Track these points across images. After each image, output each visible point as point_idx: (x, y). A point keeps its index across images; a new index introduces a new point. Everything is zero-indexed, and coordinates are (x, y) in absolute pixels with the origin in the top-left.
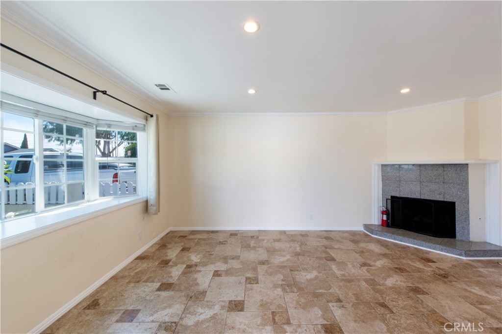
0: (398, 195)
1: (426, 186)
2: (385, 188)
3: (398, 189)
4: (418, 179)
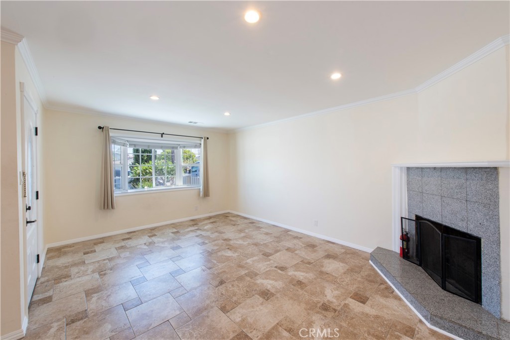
0: (421, 215)
2: (410, 202)
3: (422, 205)
4: (439, 191)
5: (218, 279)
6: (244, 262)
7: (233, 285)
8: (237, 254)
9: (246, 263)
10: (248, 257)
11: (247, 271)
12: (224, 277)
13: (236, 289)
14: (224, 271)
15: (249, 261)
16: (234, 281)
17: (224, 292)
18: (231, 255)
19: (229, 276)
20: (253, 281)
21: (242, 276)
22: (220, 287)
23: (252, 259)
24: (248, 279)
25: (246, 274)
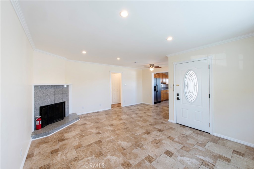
0: (44, 105)
1: (57, 96)
2: (36, 102)
3: (44, 101)
4: (54, 93)
5: (128, 130)
6: (115, 137)
7: (122, 127)
8: (118, 143)
9: (114, 136)
10: (112, 140)
11: (115, 132)
12: (125, 130)
13: (121, 127)
14: (126, 132)
15: (112, 137)
16: (121, 129)
17: (125, 126)
18: (122, 142)
19: (123, 130)
20: (114, 129)
21: (118, 130)
22: (126, 127)
23: (110, 139)
24: (116, 129)
25: (116, 131)
